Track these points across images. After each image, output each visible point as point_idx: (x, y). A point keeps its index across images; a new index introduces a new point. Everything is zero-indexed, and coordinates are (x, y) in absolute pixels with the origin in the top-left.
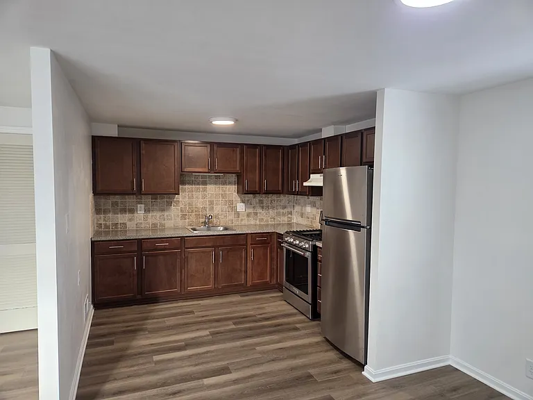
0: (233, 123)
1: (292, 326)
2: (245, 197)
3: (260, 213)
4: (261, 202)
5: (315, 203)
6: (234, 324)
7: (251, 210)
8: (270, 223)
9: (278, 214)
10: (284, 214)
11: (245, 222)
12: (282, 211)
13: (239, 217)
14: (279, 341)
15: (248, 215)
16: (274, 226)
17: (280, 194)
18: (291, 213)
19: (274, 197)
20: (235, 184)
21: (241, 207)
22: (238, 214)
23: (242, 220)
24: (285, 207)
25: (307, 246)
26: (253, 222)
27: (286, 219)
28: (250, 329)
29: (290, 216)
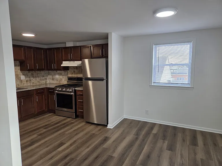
0: (34, 35)
1: (70, 123)
2: (24, 73)
3: (33, 80)
4: (32, 74)
5: (61, 73)
6: (45, 129)
7: (28, 79)
8: (37, 84)
9: (41, 80)
10: (43, 80)
11: (25, 85)
12: (42, 78)
13: (22, 82)
14: (71, 128)
15: (27, 81)
16: (39, 85)
17: (44, 70)
18: (46, 79)
19: (39, 72)
20: (19, 66)
21: (23, 77)
22: (21, 81)
23: (24, 84)
24: (43, 76)
25: (71, 90)
26: (29, 84)
27: (44, 82)
28: (55, 128)
29: (46, 80)
